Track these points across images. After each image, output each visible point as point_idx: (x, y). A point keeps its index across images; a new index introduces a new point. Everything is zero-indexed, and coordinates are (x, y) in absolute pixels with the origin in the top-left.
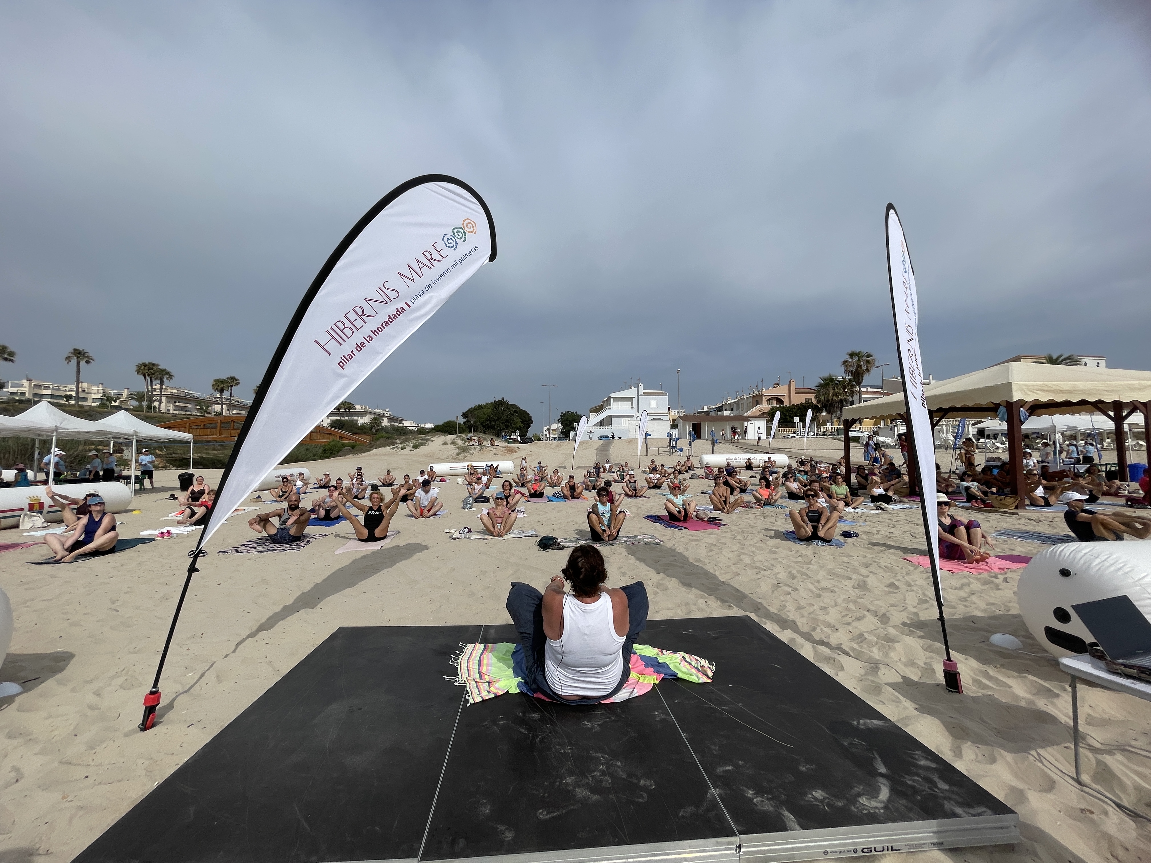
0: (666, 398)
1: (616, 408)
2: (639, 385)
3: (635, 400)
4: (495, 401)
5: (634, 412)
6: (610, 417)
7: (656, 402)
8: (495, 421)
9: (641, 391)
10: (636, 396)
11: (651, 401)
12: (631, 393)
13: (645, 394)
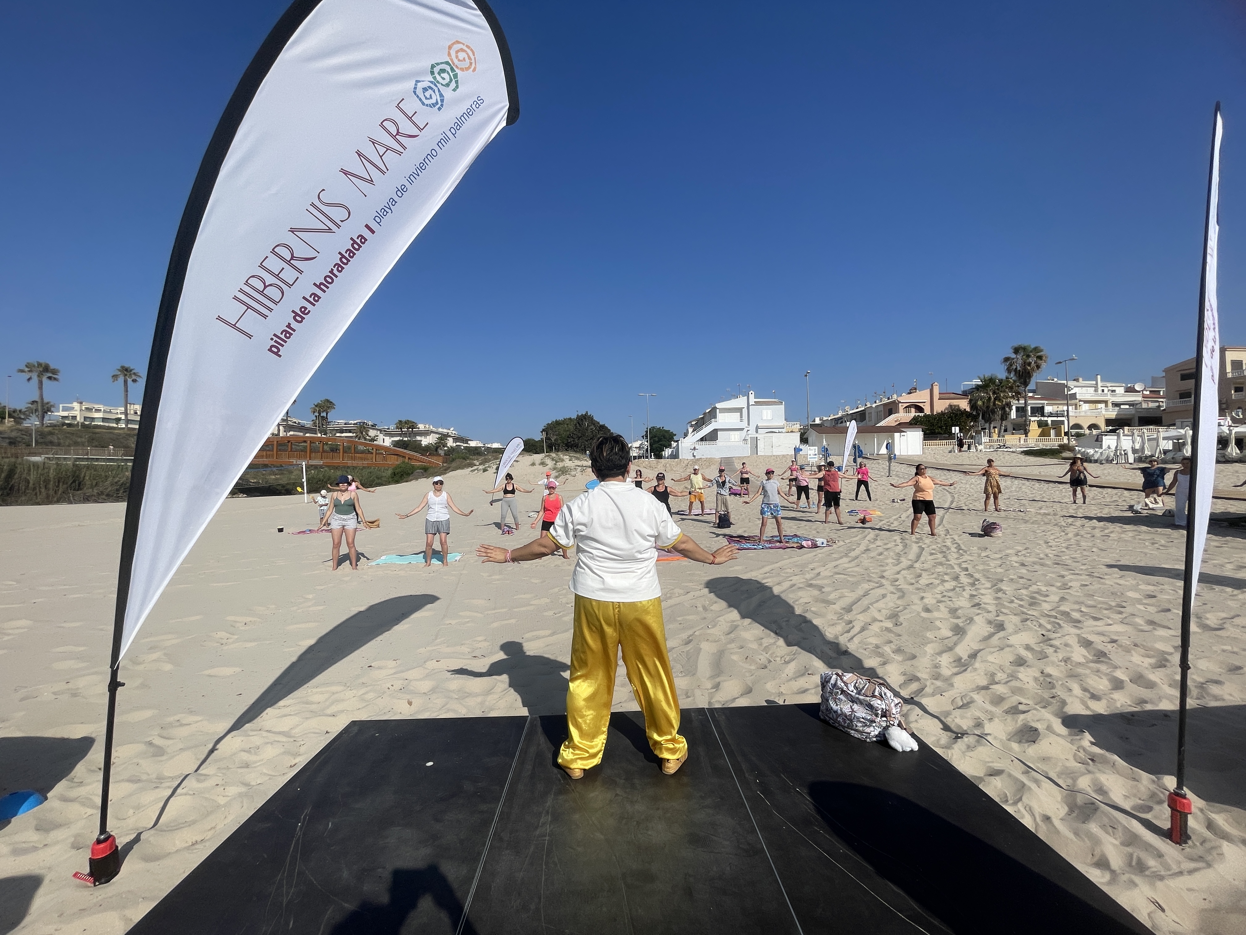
0: (782, 407)
1: (722, 420)
2: (750, 393)
3: (745, 411)
4: (578, 415)
5: (744, 424)
6: (715, 432)
7: (769, 412)
8: (579, 438)
9: (752, 400)
10: (746, 406)
11: (764, 412)
12: (740, 402)
13: (757, 403)
